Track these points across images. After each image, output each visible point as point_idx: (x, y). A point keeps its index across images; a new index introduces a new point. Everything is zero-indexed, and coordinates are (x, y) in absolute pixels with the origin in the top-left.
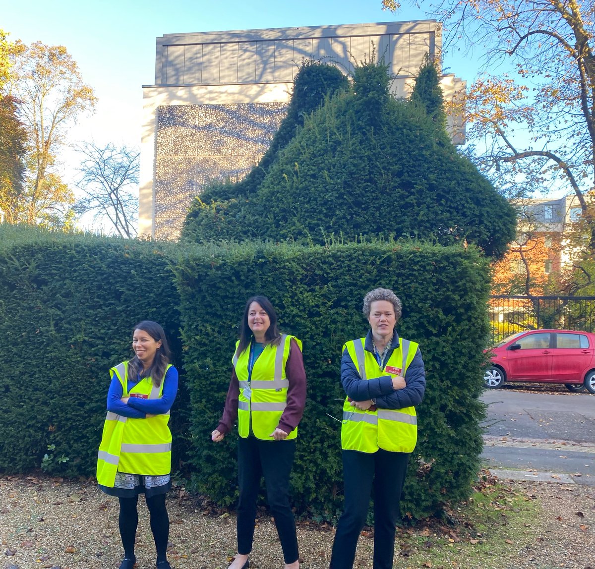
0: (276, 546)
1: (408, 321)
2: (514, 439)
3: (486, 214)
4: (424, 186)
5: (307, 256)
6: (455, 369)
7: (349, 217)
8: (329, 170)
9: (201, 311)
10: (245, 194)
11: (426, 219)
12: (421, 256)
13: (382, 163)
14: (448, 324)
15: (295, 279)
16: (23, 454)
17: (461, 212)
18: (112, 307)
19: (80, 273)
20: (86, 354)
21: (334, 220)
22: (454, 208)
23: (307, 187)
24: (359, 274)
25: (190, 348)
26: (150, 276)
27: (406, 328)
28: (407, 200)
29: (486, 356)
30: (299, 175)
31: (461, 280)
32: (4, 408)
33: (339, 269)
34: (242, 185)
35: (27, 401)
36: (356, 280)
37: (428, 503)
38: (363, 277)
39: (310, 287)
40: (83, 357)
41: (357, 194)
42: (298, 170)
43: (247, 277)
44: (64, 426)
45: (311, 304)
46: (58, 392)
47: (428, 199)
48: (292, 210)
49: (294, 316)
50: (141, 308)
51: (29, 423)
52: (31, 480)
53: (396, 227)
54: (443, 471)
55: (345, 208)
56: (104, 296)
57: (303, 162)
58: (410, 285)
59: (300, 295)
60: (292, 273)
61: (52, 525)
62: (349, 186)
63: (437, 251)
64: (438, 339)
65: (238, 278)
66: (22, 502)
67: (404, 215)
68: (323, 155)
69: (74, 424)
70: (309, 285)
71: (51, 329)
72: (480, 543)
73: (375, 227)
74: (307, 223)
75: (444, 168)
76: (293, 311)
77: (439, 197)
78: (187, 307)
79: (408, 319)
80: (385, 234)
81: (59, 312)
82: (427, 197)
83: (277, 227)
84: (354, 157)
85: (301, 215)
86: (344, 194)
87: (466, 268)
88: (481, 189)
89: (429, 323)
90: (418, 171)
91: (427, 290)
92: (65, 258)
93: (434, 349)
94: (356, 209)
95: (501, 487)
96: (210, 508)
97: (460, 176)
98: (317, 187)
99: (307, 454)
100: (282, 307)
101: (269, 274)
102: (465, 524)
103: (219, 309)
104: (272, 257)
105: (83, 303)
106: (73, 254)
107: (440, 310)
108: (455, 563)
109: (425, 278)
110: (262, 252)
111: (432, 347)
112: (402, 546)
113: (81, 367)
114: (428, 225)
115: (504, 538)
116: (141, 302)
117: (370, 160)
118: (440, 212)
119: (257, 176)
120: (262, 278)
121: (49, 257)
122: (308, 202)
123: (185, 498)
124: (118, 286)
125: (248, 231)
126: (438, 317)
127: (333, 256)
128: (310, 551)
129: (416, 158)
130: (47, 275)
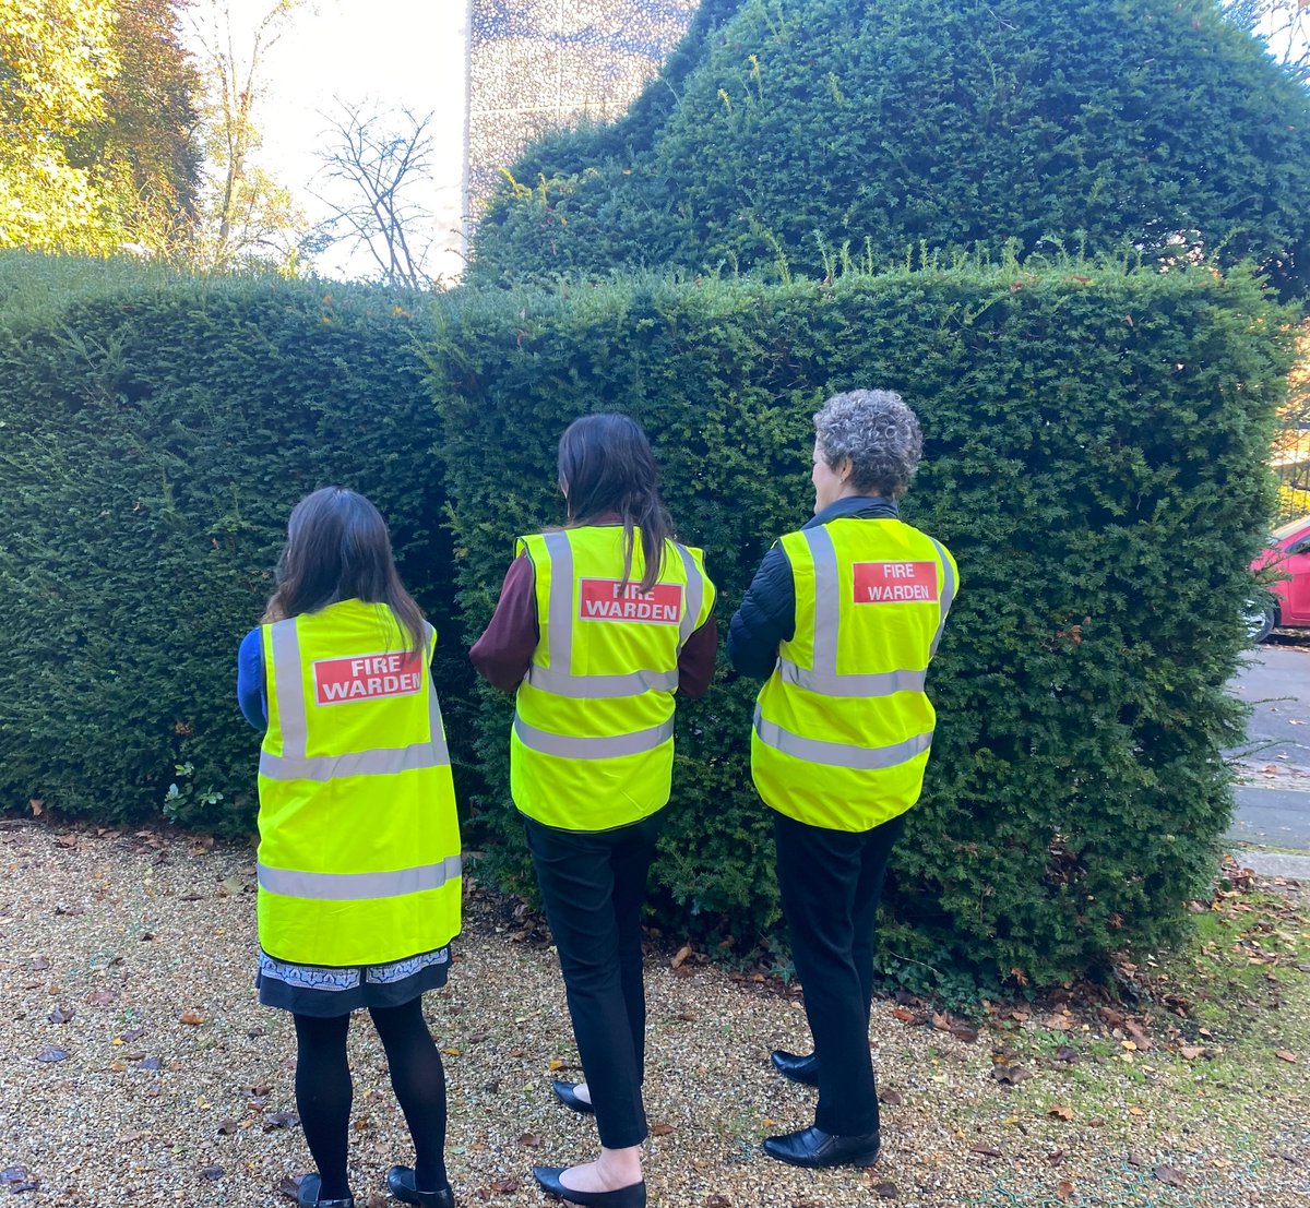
0: (676, 1034)
1: (1045, 482)
2: (1295, 771)
3: (1285, 184)
4: (1107, 107)
5: (770, 310)
6: (1168, 612)
7: (893, 202)
8: (841, 71)
9: (495, 459)
10: (624, 157)
11: (1111, 201)
12: (1091, 300)
13: (992, 45)
14: (1159, 491)
15: (737, 372)
16: (123, 782)
17: (1213, 178)
18: (297, 449)
19: (221, 366)
20: (247, 560)
21: (852, 210)
22: (1192, 167)
23: (781, 122)
24: (914, 354)
25: (472, 552)
26: (383, 372)
27: (1038, 501)
28: (1059, 148)
29: (1259, 579)
30: (760, 90)
31: (1204, 367)
32: (78, 680)
33: (858, 342)
34: (616, 132)
35: (123, 665)
36: (905, 371)
37: (1073, 950)
38: (924, 362)
39: (777, 393)
40: (240, 567)
41: (918, 135)
42: (759, 78)
43: (609, 371)
44: (208, 723)
45: (777, 438)
46: (191, 649)
47: (1120, 144)
48: (740, 187)
49: (732, 472)
50: (367, 453)
51: (134, 715)
52: (146, 838)
53: (1023, 227)
54: (1117, 873)
55: (884, 175)
56: (279, 421)
57: (772, 56)
58: (1057, 383)
59: (747, 416)
60: (727, 356)
61: (167, 952)
62: (898, 114)
63: (1138, 286)
64: (1127, 532)
65: (585, 371)
66: (117, 891)
67: (1049, 191)
68: (827, 31)
69: (231, 719)
70: (771, 389)
71: (163, 501)
72: (1207, 1056)
73: (966, 228)
74: (779, 221)
75: (1172, 51)
76: (728, 458)
77: (1155, 136)
78: (459, 448)
79: (1044, 478)
80: (991, 245)
81: (179, 462)
82: (1117, 137)
83: (702, 238)
84: (914, 32)
85: (764, 201)
86: (881, 138)
87: (1222, 333)
88: (1276, 110)
89: (1103, 487)
90: (1094, 61)
91: (1103, 398)
92: (186, 329)
93: (1115, 559)
94: (913, 178)
95: (1263, 900)
96: (529, 924)
97: (1217, 71)
98: (810, 121)
99: (759, 815)
100: (701, 448)
101: (667, 361)
102: (1168, 1000)
103: (539, 454)
104: (675, 312)
105: (234, 441)
106: (202, 319)
107: (1138, 453)
108: (1137, 1111)
109: (1102, 363)
110: (648, 300)
111: (1107, 553)
112: (997, 1052)
113: (237, 590)
114: (1115, 218)
115: (1273, 1043)
116: (365, 438)
117: (957, 36)
118: (1152, 180)
119: (654, 104)
120: (648, 371)
121: (151, 329)
122: (784, 165)
123: (478, 896)
124: (307, 399)
125: (628, 250)
126: (1130, 472)
127: (844, 305)
128: (758, 1053)
129: (1093, 25)
130: (150, 373)
